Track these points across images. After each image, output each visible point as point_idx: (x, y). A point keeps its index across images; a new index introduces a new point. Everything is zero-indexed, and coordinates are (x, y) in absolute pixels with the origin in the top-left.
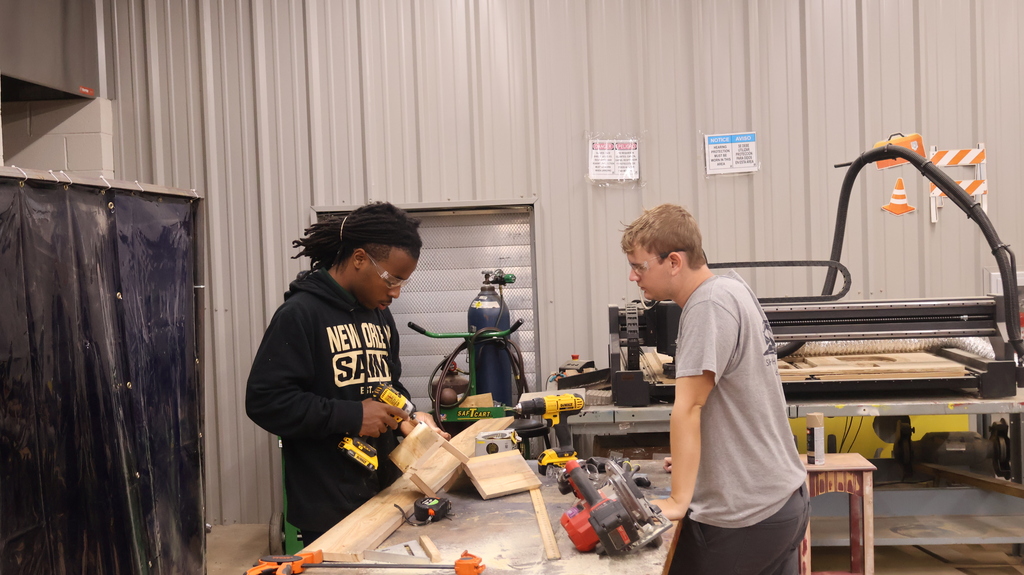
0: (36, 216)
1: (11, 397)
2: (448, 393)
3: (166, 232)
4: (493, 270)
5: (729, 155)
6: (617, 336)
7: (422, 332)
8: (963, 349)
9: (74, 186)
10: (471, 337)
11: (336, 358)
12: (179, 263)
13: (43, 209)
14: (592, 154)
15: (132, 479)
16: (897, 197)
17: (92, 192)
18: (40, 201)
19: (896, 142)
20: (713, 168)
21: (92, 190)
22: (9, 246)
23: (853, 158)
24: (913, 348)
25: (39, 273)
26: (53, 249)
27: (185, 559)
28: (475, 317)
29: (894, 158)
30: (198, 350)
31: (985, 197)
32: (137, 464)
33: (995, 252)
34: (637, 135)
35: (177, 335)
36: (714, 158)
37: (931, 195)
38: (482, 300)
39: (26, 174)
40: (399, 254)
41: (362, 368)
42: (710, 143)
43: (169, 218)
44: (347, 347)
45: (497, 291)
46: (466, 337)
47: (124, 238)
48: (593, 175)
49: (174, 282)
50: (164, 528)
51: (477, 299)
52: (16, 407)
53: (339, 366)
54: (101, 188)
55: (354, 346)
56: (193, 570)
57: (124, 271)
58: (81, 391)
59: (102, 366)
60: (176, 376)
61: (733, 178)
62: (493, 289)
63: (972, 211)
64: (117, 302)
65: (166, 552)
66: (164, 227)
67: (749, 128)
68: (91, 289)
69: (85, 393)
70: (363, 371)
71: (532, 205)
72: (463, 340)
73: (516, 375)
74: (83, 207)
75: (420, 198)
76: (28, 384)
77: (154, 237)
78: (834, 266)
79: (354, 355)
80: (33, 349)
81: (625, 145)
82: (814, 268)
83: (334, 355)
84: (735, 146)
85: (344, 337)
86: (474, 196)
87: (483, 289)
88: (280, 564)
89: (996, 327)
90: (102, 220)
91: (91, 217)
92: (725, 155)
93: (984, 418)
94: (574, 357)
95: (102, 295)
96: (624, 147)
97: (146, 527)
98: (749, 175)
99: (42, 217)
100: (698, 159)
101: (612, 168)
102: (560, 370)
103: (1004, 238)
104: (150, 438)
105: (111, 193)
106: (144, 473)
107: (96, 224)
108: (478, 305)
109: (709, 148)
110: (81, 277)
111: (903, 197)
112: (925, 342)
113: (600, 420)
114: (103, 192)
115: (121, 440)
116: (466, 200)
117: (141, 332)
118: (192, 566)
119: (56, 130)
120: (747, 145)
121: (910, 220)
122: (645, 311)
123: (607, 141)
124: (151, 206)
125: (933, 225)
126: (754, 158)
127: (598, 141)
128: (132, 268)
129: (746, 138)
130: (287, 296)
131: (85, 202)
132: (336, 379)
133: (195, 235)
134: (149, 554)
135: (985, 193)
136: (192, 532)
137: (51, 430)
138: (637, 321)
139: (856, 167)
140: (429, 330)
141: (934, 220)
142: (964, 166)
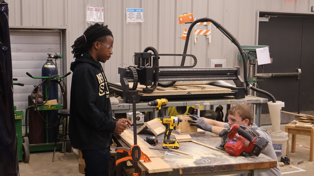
2: (40, 99)
5: (134, 16)
6: (126, 79)
7: (30, 76)
10: (49, 78)
14: (88, 12)
16: (185, 34)
20: (128, 20)
24: (205, 83)
28: (45, 71)
31: (210, 36)
33: (242, 54)
34: (104, 6)
36: (129, 17)
37: (195, 34)
38: (48, 64)
42: (128, 11)
45: (54, 61)
48: (88, 20)
51: (46, 64)
53: (101, 88)
55: (103, 81)
61: (135, 24)
62: (51, 60)
67: (141, 7)
71: (66, 29)
73: (63, 93)
75: (22, 24)
79: (103, 84)
81: (99, 9)
83: (100, 84)
84: (136, 13)
85: (101, 78)
86: (44, 25)
87: (48, 60)
89: (237, 77)
92: (132, 16)
98: (140, 24)
100: (123, 17)
101: (94, 18)
108: (46, 66)
109: (128, 13)
113: (125, 108)
116: (40, 26)
120: (140, 13)
126: (142, 17)
127: (90, 7)
129: (140, 11)
132: (99, 93)
135: (210, 34)
140: (33, 76)
141: (195, 42)
142: (204, 25)
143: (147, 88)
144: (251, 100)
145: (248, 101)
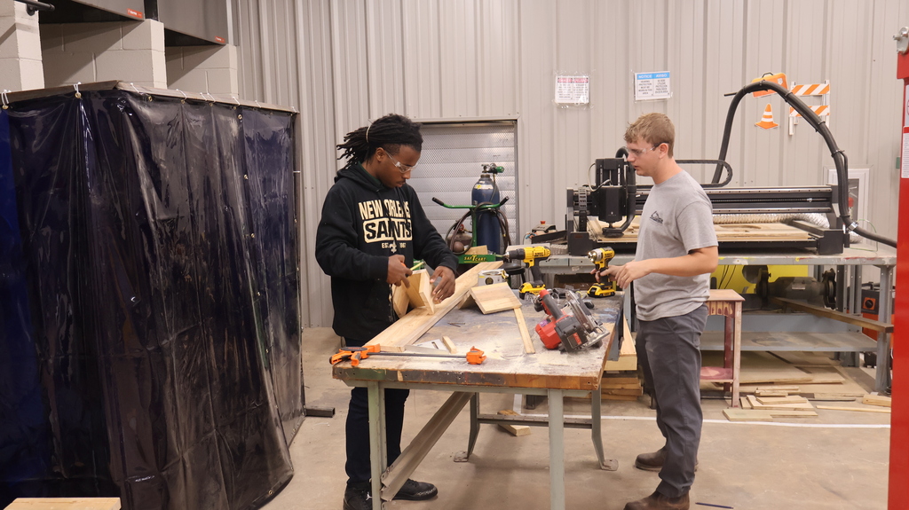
0: (193, 124)
1: (179, 242)
2: (458, 245)
3: (275, 135)
4: (489, 163)
5: (651, 87)
6: (572, 208)
7: (442, 204)
8: (808, 221)
9: (216, 104)
10: (474, 208)
11: (365, 223)
12: (284, 156)
13: (197, 119)
14: (557, 85)
15: (255, 296)
16: (766, 117)
17: (228, 108)
18: (195, 114)
19: (768, 79)
20: (640, 96)
21: (228, 106)
22: (175, 144)
23: (738, 89)
25: (195, 161)
26: (203, 145)
27: (288, 348)
28: (477, 195)
29: (766, 90)
30: (296, 214)
31: (828, 117)
32: (258, 287)
33: (833, 155)
34: (588, 72)
35: (282, 203)
36: (641, 89)
37: (791, 115)
38: (481, 184)
39: (186, 95)
40: (406, 149)
41: (383, 230)
42: (638, 79)
43: (276, 125)
44: (372, 216)
45: (492, 178)
46: (470, 208)
47: (248, 139)
48: (558, 100)
49: (280, 169)
50: (276, 329)
51: (478, 183)
52: (182, 247)
53: (368, 229)
54: (234, 105)
55: (377, 216)
56: (293, 355)
57: (249, 161)
58: (223, 239)
59: (235, 223)
60: (283, 230)
61: (653, 103)
62: (489, 176)
63: (819, 127)
64: (245, 182)
65: (277, 343)
66: (274, 132)
67: (666, 69)
68: (228, 172)
69: (225, 240)
70: (383, 232)
71: (516, 120)
72: (469, 210)
73: (503, 233)
74: (222, 118)
75: (441, 115)
76: (189, 233)
77: (267, 137)
78: (721, 163)
79: (376, 222)
80: (192, 212)
81: (580, 79)
82: (706, 165)
83: (363, 221)
84: (656, 80)
85: (371, 209)
86: (477, 114)
87: (482, 176)
88: (353, 352)
89: (831, 206)
90: (234, 126)
91: (227, 123)
92: (648, 87)
93: (819, 268)
94: (542, 223)
95: (235, 175)
96: (579, 81)
97: (264, 326)
98: (664, 101)
99: (197, 124)
100: (630, 89)
101: (571, 96)
102: (533, 231)
103: (840, 146)
104: (266, 271)
105: (240, 109)
106: (263, 293)
107: (231, 130)
108: (478, 187)
109: (638, 82)
110: (222, 164)
111: (770, 117)
112: (781, 216)
113: (559, 264)
114: (235, 108)
115: (248, 271)
116: (470, 116)
117: (260, 201)
118: (293, 353)
119: (200, 66)
120: (664, 80)
121: (774, 133)
122: (592, 192)
123: (568, 77)
124: (265, 118)
125: (790, 136)
126: (668, 89)
127: (562, 77)
128: (254, 158)
129: (663, 75)
130: (336, 180)
131: (224, 115)
132: (366, 237)
133: (294, 137)
134: (266, 344)
135: (828, 115)
136: (293, 331)
137: (205, 264)
138: (586, 199)
139: (739, 96)
140: (445, 203)
141: (791, 133)
142: (815, 96)
143: (610, 227)
144: (856, 258)
145: (847, 259)
